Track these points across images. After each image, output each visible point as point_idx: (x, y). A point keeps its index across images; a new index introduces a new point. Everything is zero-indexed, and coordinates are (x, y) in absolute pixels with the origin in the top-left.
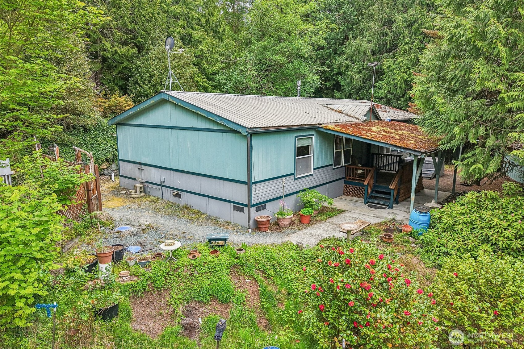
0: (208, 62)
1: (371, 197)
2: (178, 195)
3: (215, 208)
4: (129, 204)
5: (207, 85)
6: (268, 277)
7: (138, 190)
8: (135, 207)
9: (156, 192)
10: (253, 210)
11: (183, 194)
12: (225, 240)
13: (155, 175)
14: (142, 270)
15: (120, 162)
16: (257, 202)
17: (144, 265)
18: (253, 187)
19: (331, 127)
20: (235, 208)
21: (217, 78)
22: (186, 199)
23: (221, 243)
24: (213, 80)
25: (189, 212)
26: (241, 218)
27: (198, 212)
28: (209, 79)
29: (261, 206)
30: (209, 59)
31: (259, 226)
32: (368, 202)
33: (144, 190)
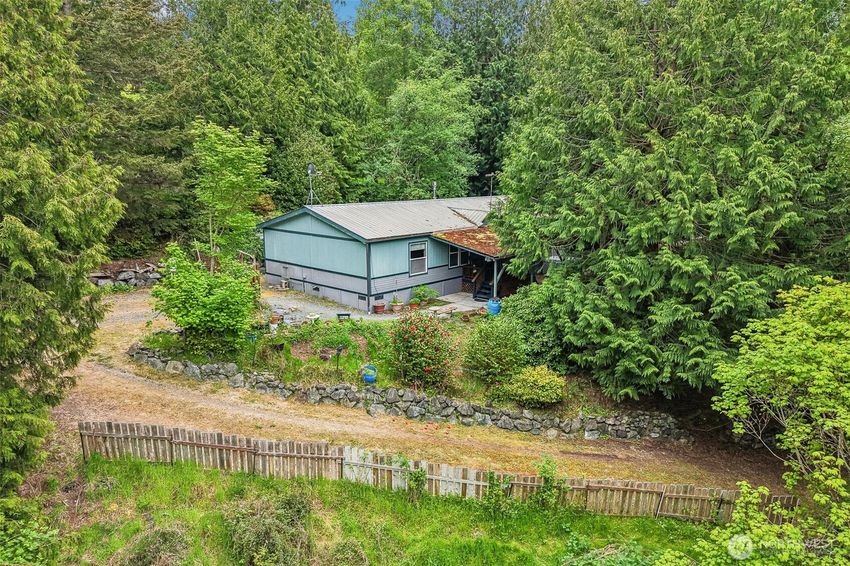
0: (348, 152)
1: (479, 293)
2: (317, 289)
3: (346, 298)
4: (279, 296)
5: (347, 177)
6: (374, 336)
7: (284, 285)
8: (283, 297)
9: (299, 286)
10: (372, 299)
11: (321, 288)
12: (349, 315)
13: (298, 273)
14: (295, 330)
15: (266, 261)
16: (376, 293)
17: (296, 327)
18: (372, 281)
19: (439, 235)
20: (360, 298)
21: (359, 167)
22: (324, 291)
23: (346, 317)
24: (354, 169)
25: (325, 302)
26: (363, 304)
27: (333, 302)
28: (349, 168)
29: (379, 296)
30: (350, 148)
31: (376, 310)
32: (476, 297)
33: (288, 285)
